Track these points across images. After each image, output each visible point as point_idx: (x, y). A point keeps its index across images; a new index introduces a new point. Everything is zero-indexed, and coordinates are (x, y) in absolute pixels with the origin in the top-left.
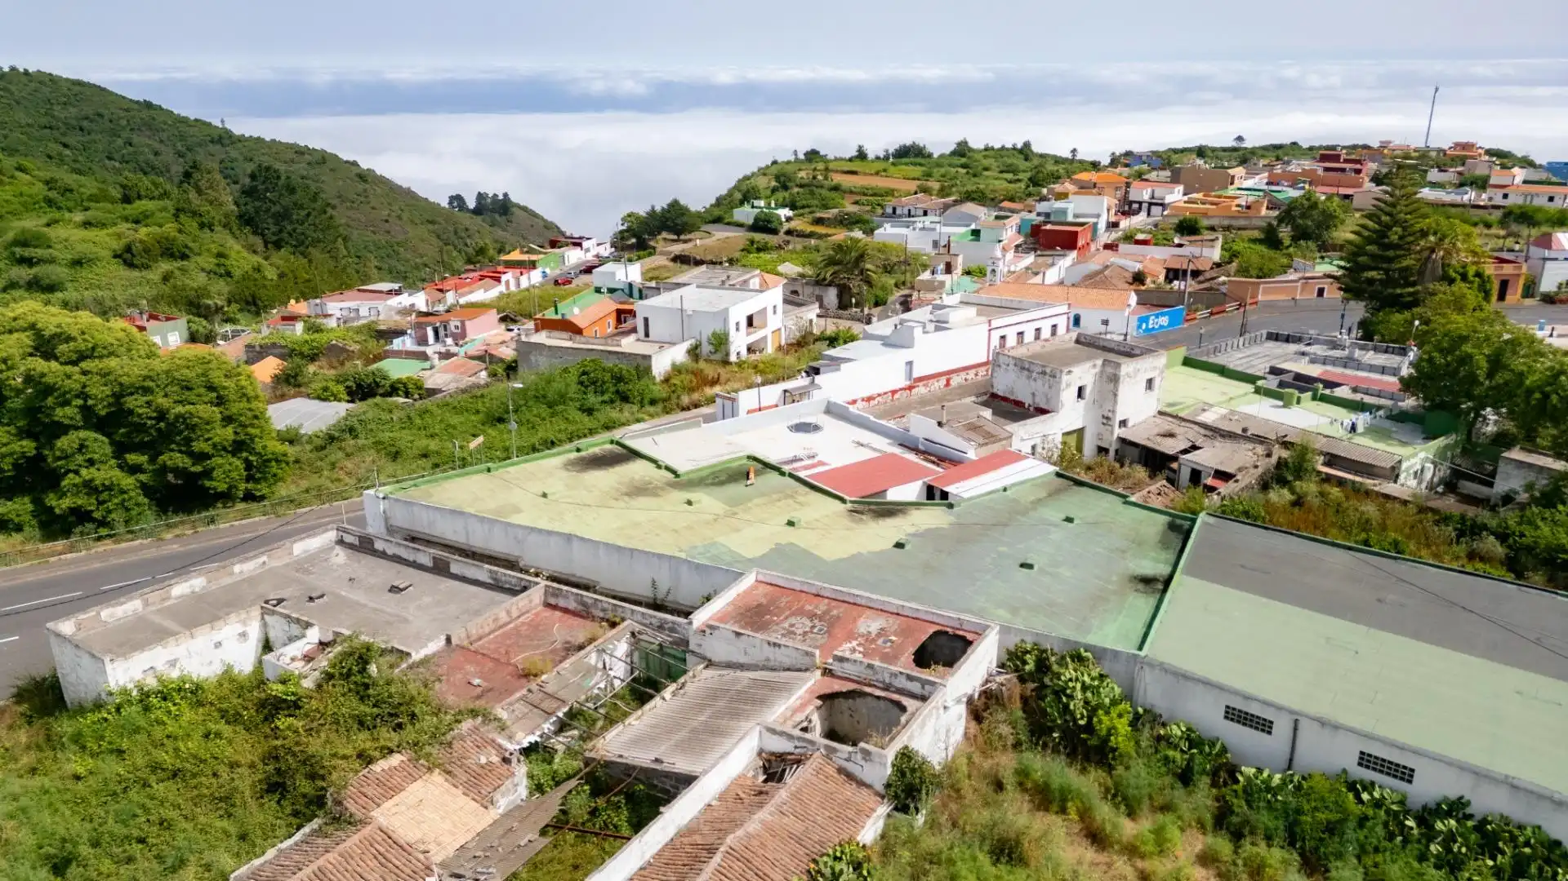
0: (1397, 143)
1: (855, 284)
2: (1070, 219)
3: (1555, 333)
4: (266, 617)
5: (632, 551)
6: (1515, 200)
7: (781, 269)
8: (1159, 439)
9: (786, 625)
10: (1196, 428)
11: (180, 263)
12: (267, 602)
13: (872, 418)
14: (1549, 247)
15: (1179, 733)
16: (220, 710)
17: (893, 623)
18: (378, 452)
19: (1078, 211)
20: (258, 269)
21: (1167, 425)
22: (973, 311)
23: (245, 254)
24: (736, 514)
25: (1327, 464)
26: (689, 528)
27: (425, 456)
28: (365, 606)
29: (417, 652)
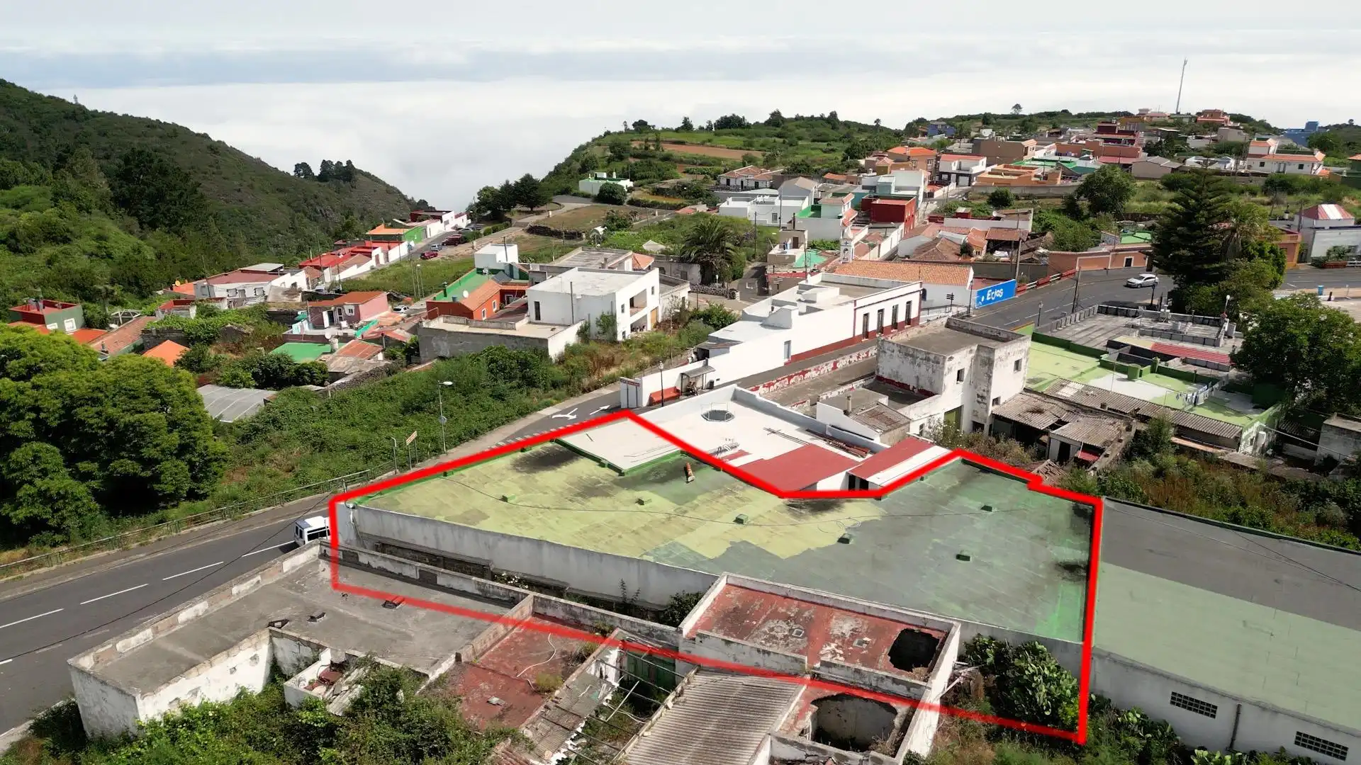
0: (1153, 110)
1: (717, 261)
2: (893, 192)
3: (1333, 297)
4: (274, 639)
5: (602, 555)
6: (1270, 168)
7: (645, 247)
8: (1029, 415)
9: (766, 629)
10: (1060, 404)
11: (62, 247)
12: (272, 624)
13: (778, 405)
14: (1317, 218)
15: (1135, 720)
16: (246, 736)
17: (862, 624)
18: (303, 442)
19: (900, 184)
20: (138, 250)
21: (1034, 401)
22: (835, 291)
23: (122, 234)
24: (686, 512)
25: (1178, 435)
26: (645, 528)
27: (354, 447)
28: (365, 623)
29: (433, 673)
